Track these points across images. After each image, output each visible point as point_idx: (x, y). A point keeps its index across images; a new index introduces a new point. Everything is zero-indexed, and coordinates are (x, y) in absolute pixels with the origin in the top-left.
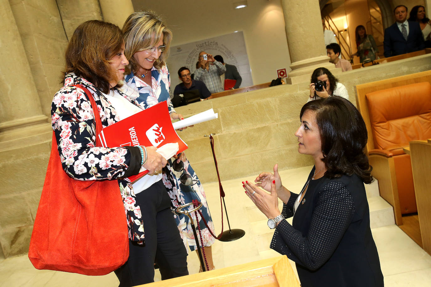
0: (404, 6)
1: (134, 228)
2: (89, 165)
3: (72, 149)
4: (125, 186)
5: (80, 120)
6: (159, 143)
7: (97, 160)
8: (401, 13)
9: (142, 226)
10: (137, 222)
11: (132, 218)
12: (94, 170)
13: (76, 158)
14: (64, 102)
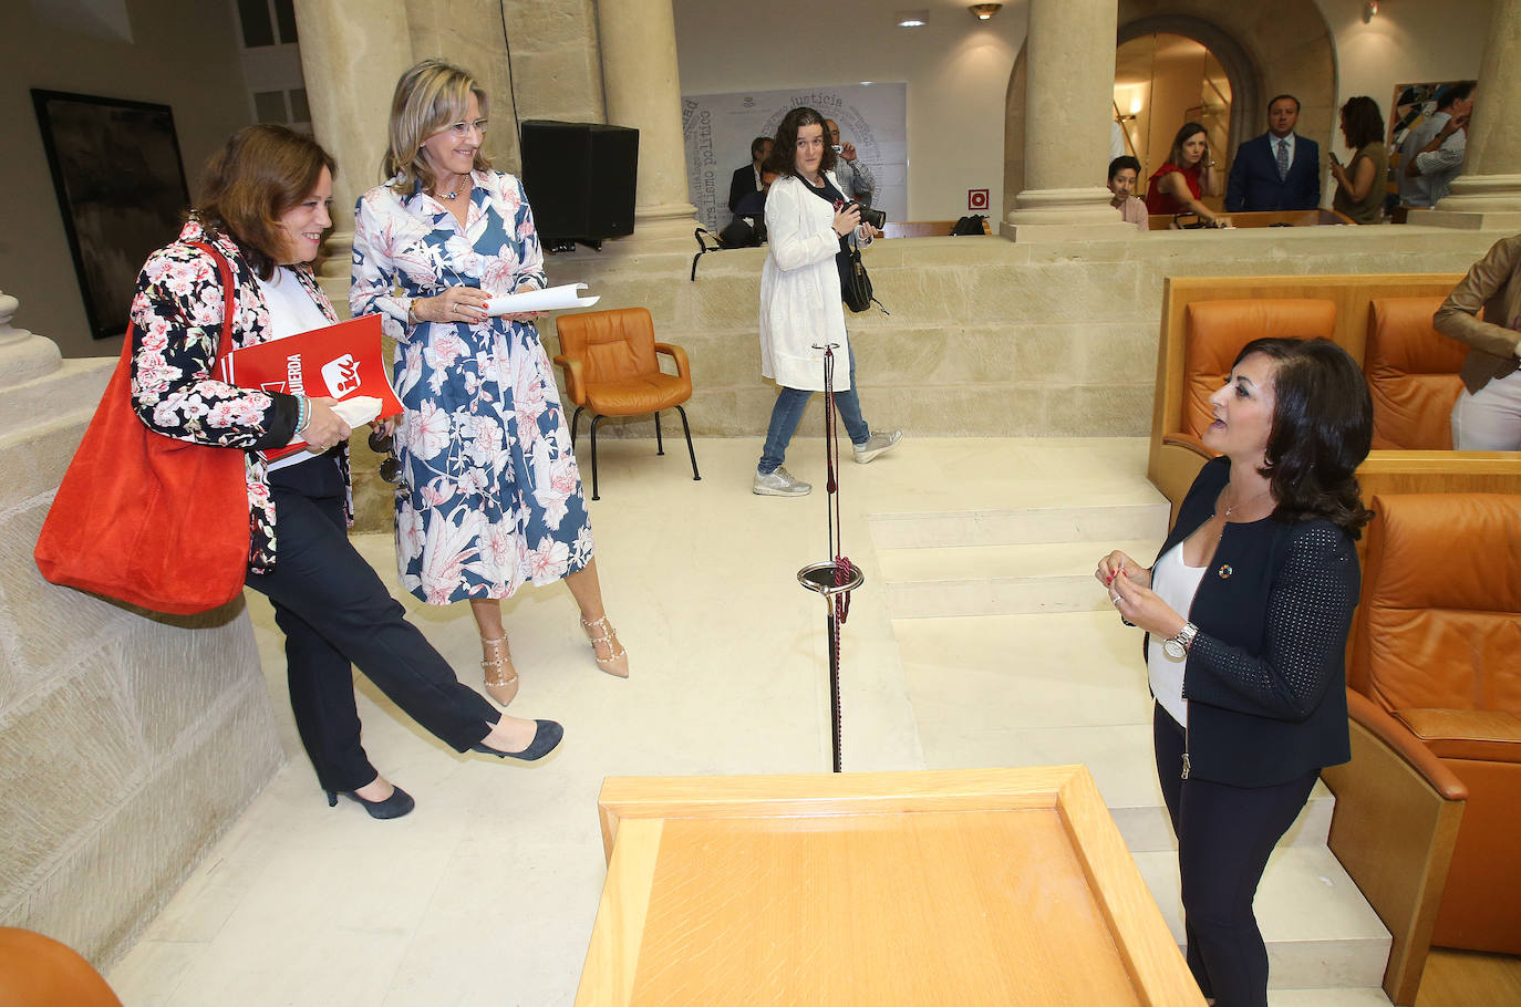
0: (1293, 98)
1: (260, 540)
2: (187, 415)
3: (159, 376)
4: (254, 462)
5: (192, 322)
6: (346, 392)
7: (204, 409)
8: (1285, 115)
9: (274, 540)
10: (268, 531)
11: (260, 522)
12: (193, 424)
13: (164, 397)
14: (168, 276)
